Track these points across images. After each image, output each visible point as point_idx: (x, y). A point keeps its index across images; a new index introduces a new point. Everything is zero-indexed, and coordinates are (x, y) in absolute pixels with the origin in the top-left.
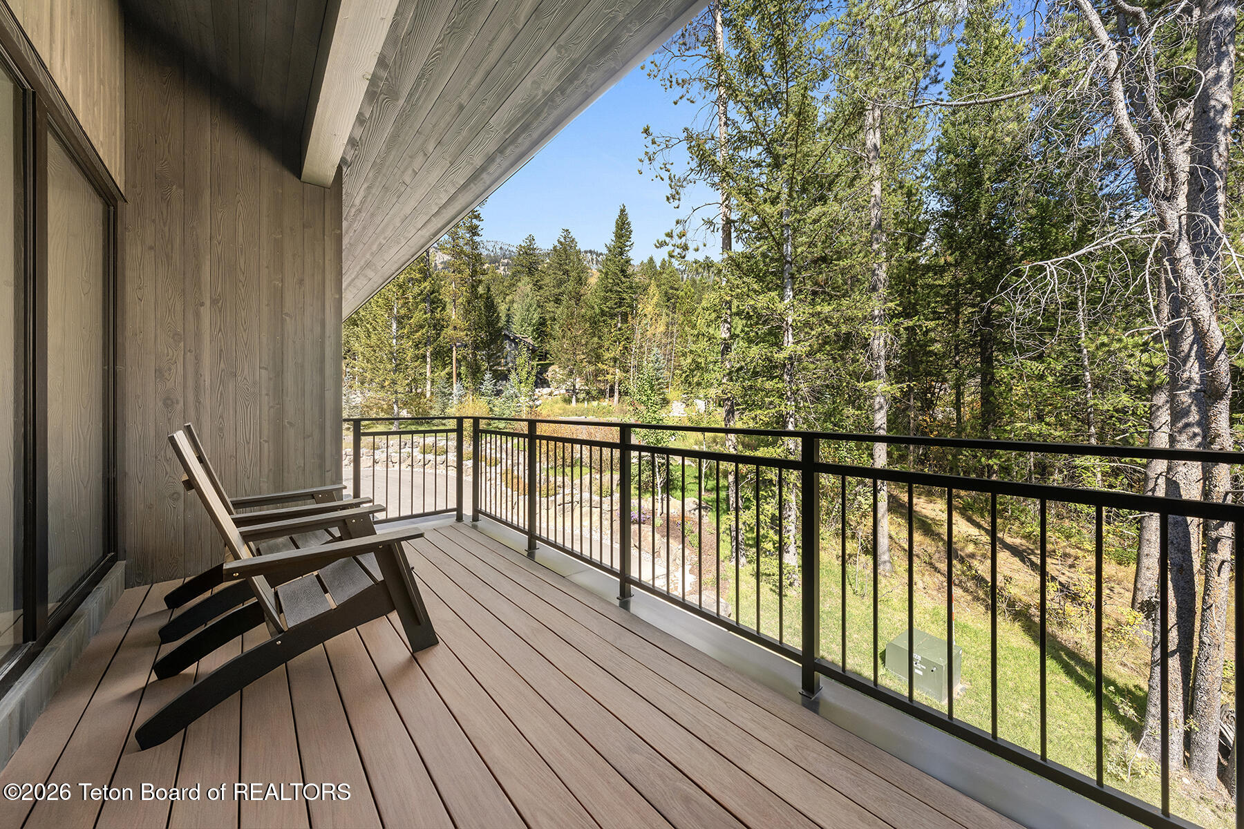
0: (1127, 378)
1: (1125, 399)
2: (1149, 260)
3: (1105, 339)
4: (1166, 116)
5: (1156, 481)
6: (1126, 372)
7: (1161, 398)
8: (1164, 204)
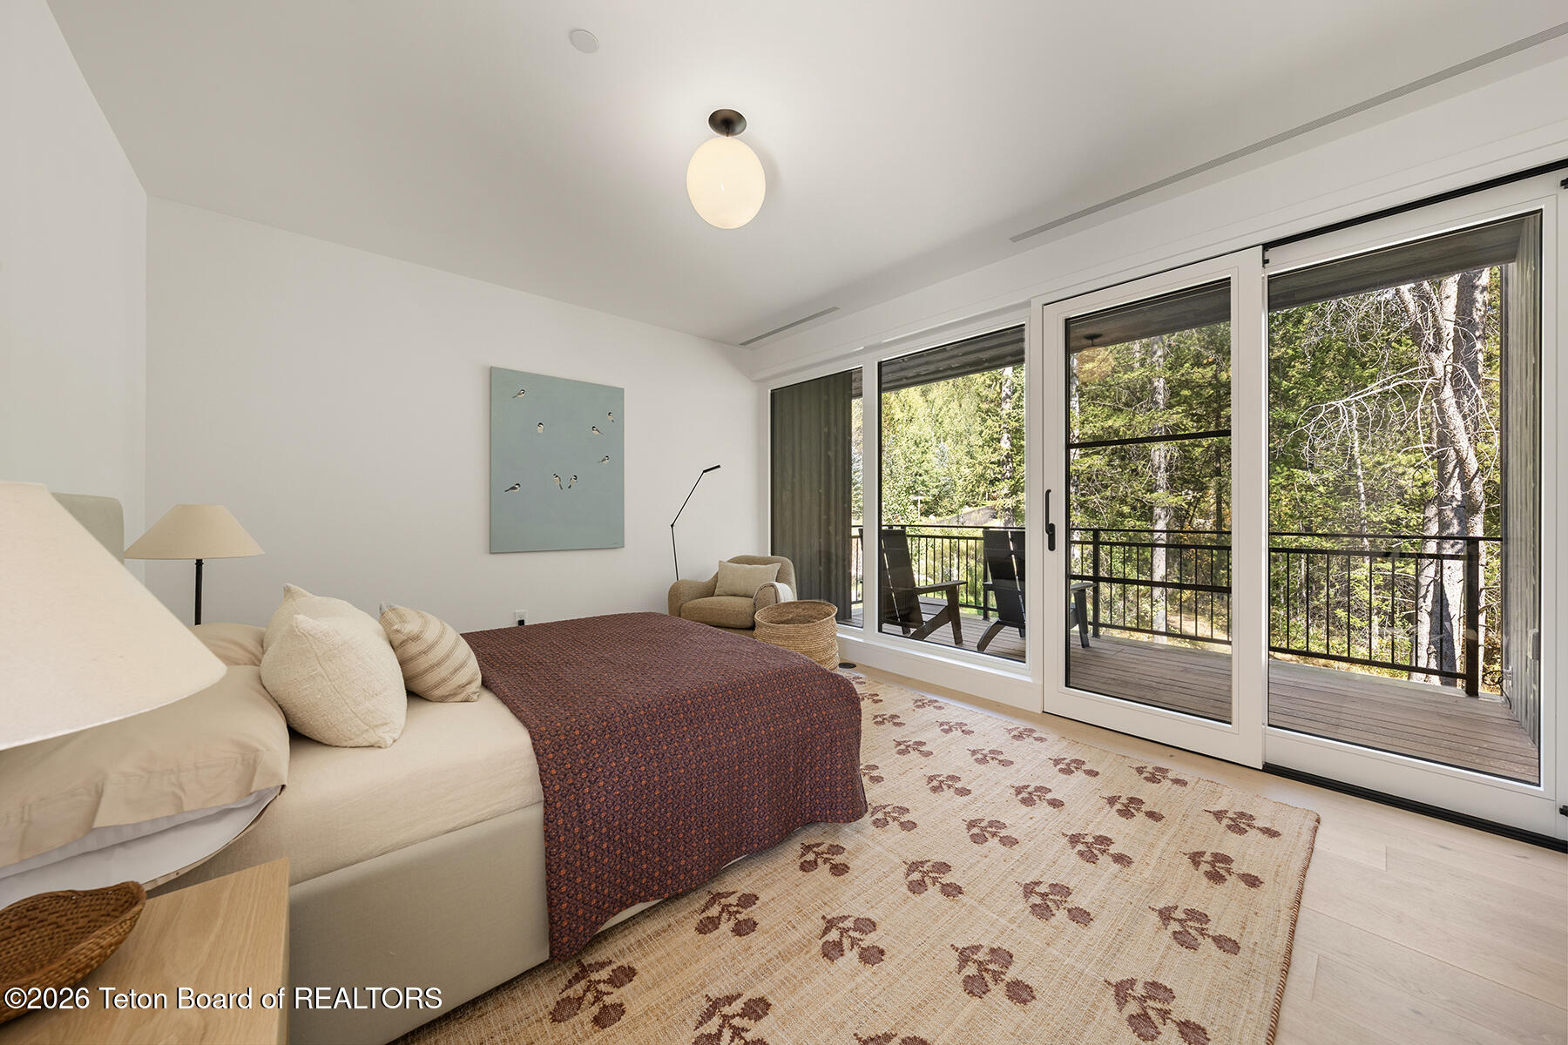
0: (1402, 492)
1: (1398, 511)
2: (1420, 402)
3: (1381, 459)
4: (1434, 290)
5: (1427, 588)
6: (1400, 487)
7: (1432, 511)
8: (1432, 355)
